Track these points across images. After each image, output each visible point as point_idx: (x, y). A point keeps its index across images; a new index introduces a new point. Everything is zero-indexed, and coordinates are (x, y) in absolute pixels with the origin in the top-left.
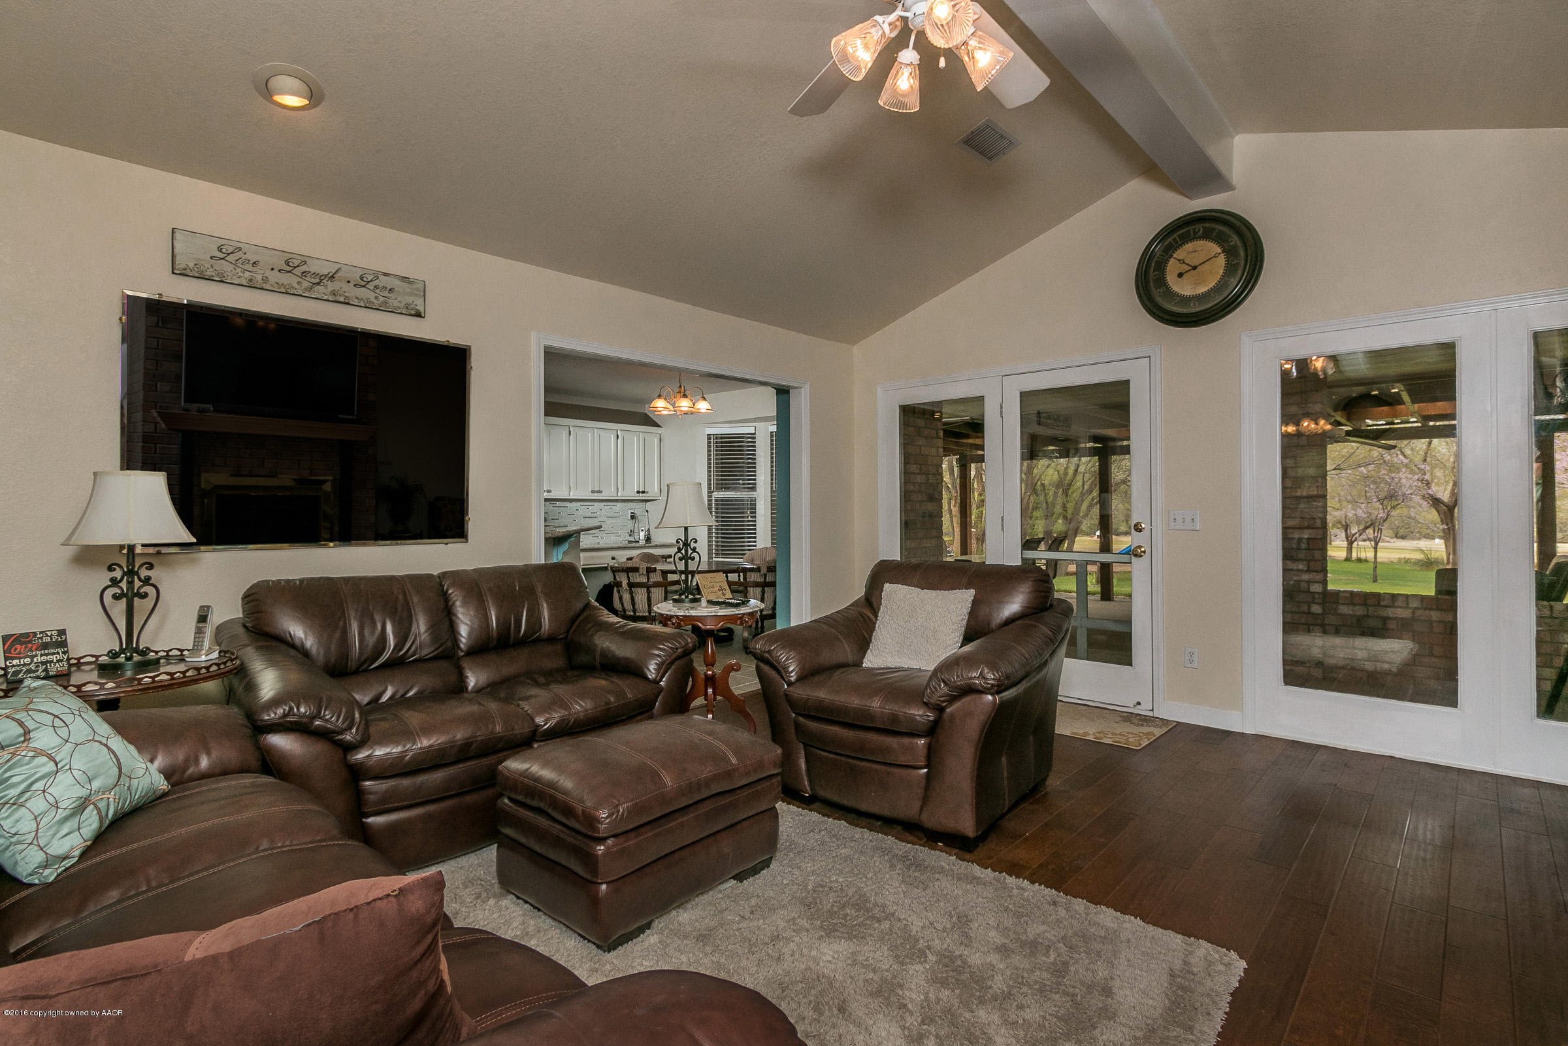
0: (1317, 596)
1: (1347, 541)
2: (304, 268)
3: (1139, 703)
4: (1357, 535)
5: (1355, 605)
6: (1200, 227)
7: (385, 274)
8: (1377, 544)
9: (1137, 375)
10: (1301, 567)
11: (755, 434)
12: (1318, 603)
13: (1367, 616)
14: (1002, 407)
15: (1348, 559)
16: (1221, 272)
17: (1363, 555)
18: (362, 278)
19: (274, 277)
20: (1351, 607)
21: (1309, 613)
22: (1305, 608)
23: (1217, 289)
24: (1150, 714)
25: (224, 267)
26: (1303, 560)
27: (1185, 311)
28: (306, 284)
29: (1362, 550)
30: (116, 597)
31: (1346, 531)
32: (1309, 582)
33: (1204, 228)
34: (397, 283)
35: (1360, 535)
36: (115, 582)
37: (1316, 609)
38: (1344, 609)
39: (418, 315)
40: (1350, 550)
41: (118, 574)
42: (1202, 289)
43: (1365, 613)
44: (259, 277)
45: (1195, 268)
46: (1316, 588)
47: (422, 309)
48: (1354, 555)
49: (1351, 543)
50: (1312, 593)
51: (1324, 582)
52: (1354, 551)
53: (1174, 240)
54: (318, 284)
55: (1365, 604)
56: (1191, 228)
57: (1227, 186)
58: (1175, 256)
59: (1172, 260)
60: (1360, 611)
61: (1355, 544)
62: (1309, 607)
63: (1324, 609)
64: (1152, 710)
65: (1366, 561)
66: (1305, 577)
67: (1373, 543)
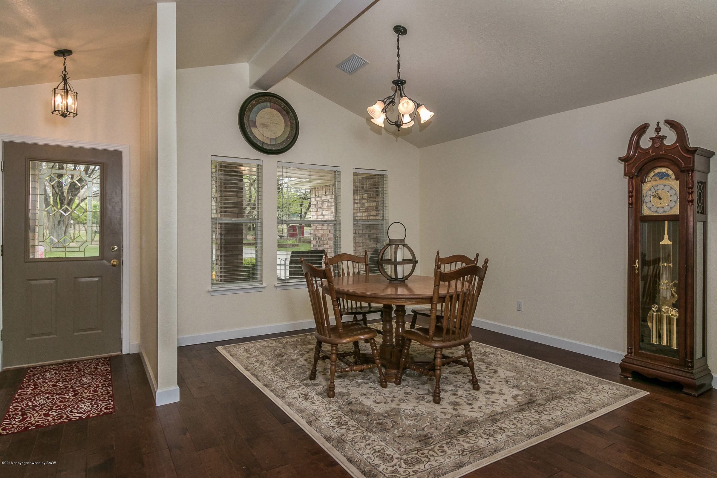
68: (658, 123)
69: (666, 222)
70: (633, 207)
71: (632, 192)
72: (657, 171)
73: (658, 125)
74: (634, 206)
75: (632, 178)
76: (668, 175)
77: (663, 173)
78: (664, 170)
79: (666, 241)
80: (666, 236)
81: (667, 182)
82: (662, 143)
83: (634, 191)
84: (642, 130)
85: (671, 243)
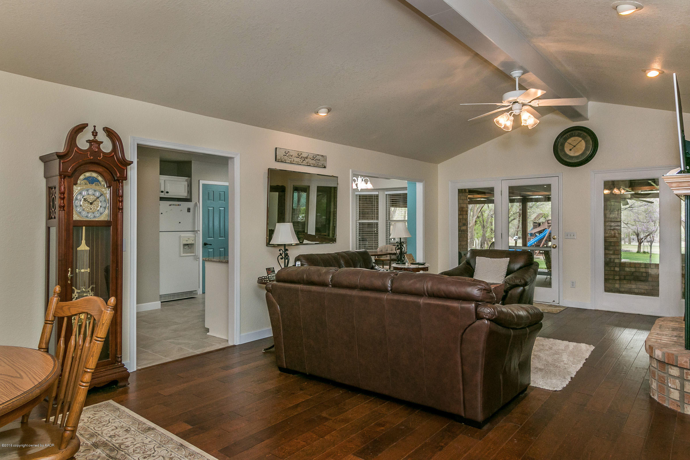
0: (617, 264)
1: (638, 242)
2: (301, 156)
3: (554, 301)
4: (643, 239)
5: (631, 267)
6: (577, 132)
7: (318, 155)
8: (651, 244)
9: (553, 182)
10: (611, 252)
11: (378, 195)
12: (618, 267)
13: (636, 271)
14: (501, 192)
15: (638, 252)
16: (584, 149)
17: (646, 250)
18: (313, 157)
19: (296, 160)
20: (630, 268)
21: (614, 271)
22: (612, 269)
23: (582, 154)
24: (558, 305)
25: (286, 157)
26: (611, 250)
27: (570, 161)
28: (302, 161)
29: (646, 247)
30: (282, 259)
31: (638, 237)
32: (614, 259)
33: (578, 133)
34: (320, 157)
35: (645, 239)
36: (281, 254)
37: (617, 269)
38: (627, 269)
39: (325, 167)
40: (639, 247)
41: (281, 252)
42: (577, 154)
43: (635, 270)
44: (292, 160)
45: (575, 146)
46: (617, 261)
47: (325, 165)
48: (642, 250)
49: (640, 243)
50: (615, 263)
51: (620, 259)
52: (642, 247)
53: (567, 136)
54: (304, 160)
55: (635, 267)
56: (573, 132)
57: (587, 119)
58: (568, 142)
59: (567, 143)
60: (633, 270)
61: (642, 244)
62: (614, 269)
63: (620, 269)
64: (559, 303)
65: (648, 253)
66: (613, 257)
67: (650, 243)
68: (95, 126)
69: (84, 228)
70: (64, 210)
71: (64, 193)
72: (88, 174)
73: (95, 129)
74: (66, 208)
75: (64, 178)
76: (98, 181)
77: (94, 177)
78: (94, 175)
79: (83, 247)
80: (84, 242)
81: (97, 188)
82: (99, 148)
83: (66, 192)
84: (80, 128)
85: (88, 248)
